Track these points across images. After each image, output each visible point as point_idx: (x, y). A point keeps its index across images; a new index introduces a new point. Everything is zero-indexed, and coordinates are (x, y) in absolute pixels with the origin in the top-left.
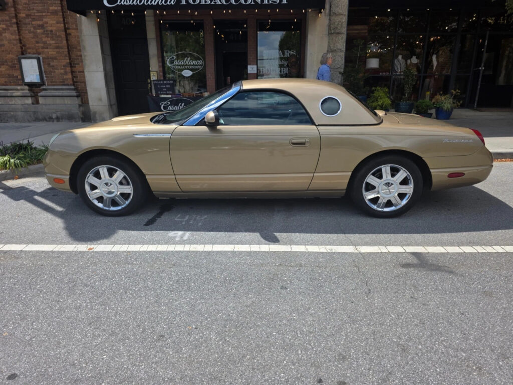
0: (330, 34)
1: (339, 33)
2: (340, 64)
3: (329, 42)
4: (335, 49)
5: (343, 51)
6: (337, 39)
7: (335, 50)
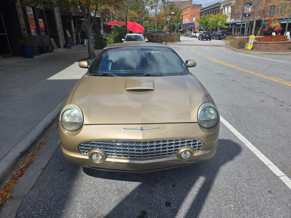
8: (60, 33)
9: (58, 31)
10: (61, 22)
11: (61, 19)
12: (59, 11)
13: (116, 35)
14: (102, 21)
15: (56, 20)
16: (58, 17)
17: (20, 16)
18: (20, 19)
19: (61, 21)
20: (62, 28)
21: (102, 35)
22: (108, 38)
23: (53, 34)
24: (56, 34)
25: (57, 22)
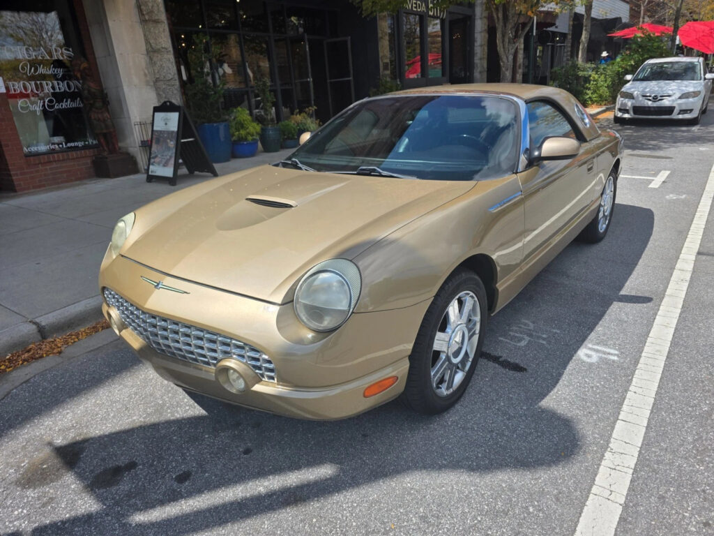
0: (144, 22)
1: (157, 22)
2: (172, 74)
3: (145, 35)
4: (158, 47)
5: (170, 51)
6: (157, 32)
7: (159, 50)
8: (479, 70)
9: (475, 66)
10: (486, 44)
11: (487, 36)
12: (485, 17)
13: (627, 65)
14: (586, 30)
15: (474, 38)
16: (481, 32)
17: (382, 38)
18: (380, 44)
19: (486, 40)
20: (486, 56)
21: (579, 69)
22: (594, 75)
23: (463, 72)
24: (468, 74)
25: (476, 44)
